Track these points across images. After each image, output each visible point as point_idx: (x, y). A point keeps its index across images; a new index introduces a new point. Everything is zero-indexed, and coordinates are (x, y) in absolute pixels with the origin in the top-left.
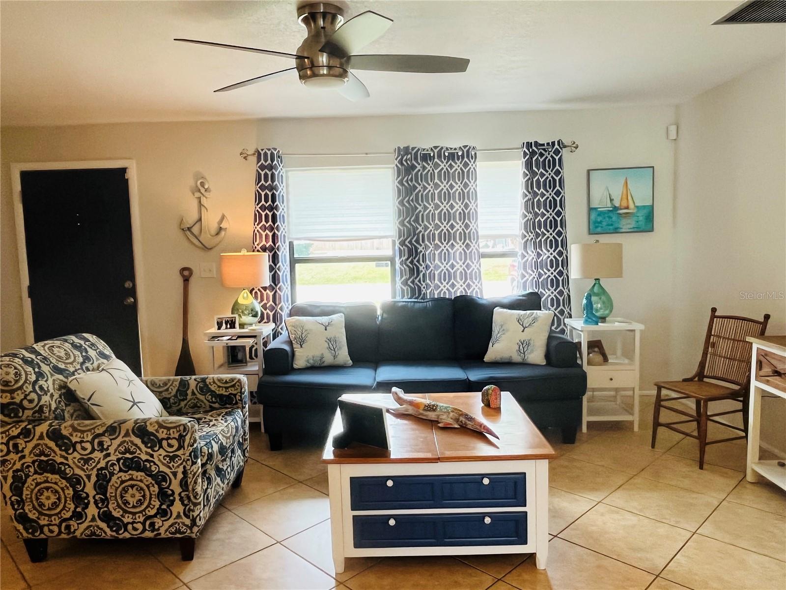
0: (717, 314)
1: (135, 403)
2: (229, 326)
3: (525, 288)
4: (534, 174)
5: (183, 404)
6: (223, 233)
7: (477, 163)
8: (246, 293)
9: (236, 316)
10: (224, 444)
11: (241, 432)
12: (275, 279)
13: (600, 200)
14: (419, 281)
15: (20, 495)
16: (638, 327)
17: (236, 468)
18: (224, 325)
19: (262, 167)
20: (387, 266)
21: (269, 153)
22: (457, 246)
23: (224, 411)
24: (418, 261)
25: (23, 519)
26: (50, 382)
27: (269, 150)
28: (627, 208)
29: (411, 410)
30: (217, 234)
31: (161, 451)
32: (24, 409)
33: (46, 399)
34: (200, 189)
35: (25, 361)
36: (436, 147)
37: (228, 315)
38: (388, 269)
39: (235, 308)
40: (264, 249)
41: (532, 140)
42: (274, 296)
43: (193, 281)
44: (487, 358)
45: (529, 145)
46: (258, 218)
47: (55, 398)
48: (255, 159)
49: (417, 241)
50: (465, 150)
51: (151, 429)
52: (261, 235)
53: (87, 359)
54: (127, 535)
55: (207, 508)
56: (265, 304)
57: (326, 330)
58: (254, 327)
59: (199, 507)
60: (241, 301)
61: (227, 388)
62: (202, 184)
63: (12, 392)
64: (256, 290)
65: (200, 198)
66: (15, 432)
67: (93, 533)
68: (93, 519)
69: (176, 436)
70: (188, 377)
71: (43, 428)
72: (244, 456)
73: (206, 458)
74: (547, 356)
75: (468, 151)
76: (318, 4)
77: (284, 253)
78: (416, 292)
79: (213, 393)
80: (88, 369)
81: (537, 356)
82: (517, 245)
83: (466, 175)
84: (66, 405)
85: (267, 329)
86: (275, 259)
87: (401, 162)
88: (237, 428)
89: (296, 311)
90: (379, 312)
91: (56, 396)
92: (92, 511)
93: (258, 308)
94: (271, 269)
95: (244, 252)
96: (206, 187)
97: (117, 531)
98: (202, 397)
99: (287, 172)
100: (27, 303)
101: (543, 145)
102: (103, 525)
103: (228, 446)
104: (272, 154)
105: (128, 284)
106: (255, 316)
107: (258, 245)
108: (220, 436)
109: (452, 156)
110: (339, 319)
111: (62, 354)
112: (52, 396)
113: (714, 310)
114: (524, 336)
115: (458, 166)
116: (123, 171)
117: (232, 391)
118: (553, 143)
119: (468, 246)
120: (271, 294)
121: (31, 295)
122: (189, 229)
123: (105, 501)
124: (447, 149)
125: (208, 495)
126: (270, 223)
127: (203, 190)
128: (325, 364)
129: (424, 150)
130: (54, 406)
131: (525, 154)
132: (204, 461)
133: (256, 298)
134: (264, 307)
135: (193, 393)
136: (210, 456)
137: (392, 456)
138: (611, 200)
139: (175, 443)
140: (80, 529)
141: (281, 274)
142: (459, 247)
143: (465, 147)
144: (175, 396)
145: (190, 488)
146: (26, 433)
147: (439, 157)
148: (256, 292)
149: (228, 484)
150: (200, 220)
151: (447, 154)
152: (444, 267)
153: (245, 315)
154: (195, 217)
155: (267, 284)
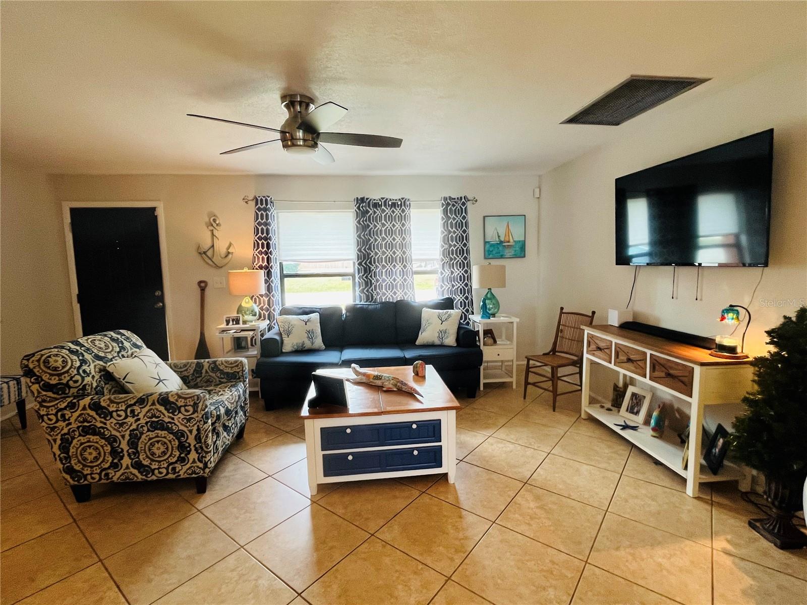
0: (564, 311)
1: (160, 381)
2: (234, 323)
3: (443, 295)
4: (449, 218)
5: (199, 380)
6: (230, 256)
7: (411, 210)
8: (247, 299)
9: (240, 315)
10: (229, 408)
11: (243, 399)
12: (269, 289)
13: (491, 236)
14: (372, 290)
15: (68, 453)
16: (516, 320)
17: (239, 425)
18: (231, 322)
19: (259, 209)
20: (349, 279)
21: (264, 199)
22: (398, 267)
23: (230, 384)
24: (371, 276)
25: (70, 470)
26: (92, 366)
27: (264, 197)
28: (509, 242)
29: (364, 379)
30: (226, 256)
31: (180, 415)
32: (70, 387)
33: (88, 380)
34: (213, 224)
35: (71, 351)
36: (383, 198)
37: (234, 315)
38: (351, 282)
39: (240, 310)
40: (261, 267)
41: (447, 196)
42: (269, 301)
43: (208, 291)
44: (417, 343)
45: (445, 199)
46: (256, 245)
47: (95, 379)
48: (253, 203)
49: (370, 263)
50: (403, 201)
51: (171, 399)
52: (259, 258)
53: (122, 348)
54: (154, 478)
55: (216, 455)
56: (263, 307)
57: (306, 324)
58: (253, 323)
59: (209, 454)
60: (244, 304)
61: (232, 367)
62: (214, 220)
63: (59, 375)
64: (255, 297)
65: (212, 231)
66: (63, 405)
67: (127, 478)
68: (127, 468)
69: (192, 403)
70: (202, 360)
71: (87, 401)
72: (245, 415)
73: (215, 418)
74: (457, 340)
75: (404, 202)
76: (295, 95)
77: (276, 270)
78: (370, 298)
79: (222, 372)
80: (123, 356)
81: (451, 340)
82: (438, 266)
83: (403, 218)
84: (106, 384)
85: (264, 324)
86: (269, 274)
87: (358, 208)
88: (239, 396)
89: (284, 312)
90: (344, 312)
91: (97, 377)
92: (126, 461)
93: (257, 310)
94: (266, 281)
95: (246, 270)
96: (217, 222)
97: (146, 476)
98: (213, 375)
99: (277, 213)
100: (77, 307)
101: (455, 199)
102: (135, 472)
103: (232, 409)
104: (266, 200)
105: (158, 293)
106: (255, 315)
107: (256, 265)
108: (226, 403)
109: (394, 205)
110: (315, 317)
111: (103, 345)
112: (93, 377)
113: (562, 309)
114: (443, 327)
115: (397, 211)
116: (154, 209)
117: (236, 369)
118: (461, 198)
119: (405, 266)
120: (266, 300)
121: (79, 301)
122: (205, 253)
123: (137, 453)
124: (390, 200)
125: (217, 446)
126: (265, 249)
127: (215, 225)
128: (306, 348)
129: (375, 200)
130: (95, 385)
131: (443, 205)
132: (213, 421)
133: (255, 303)
134: (262, 309)
135: (207, 372)
136: (218, 417)
137: (350, 412)
138: (499, 237)
139: (191, 409)
140: (116, 476)
141: (273, 286)
142: (399, 267)
143: (403, 199)
144: (193, 374)
145: (203, 441)
146: (72, 406)
147: (385, 205)
148: (255, 299)
149: (233, 436)
150: (213, 246)
151: (390, 203)
153: (247, 315)
154: (209, 244)
155: (263, 292)
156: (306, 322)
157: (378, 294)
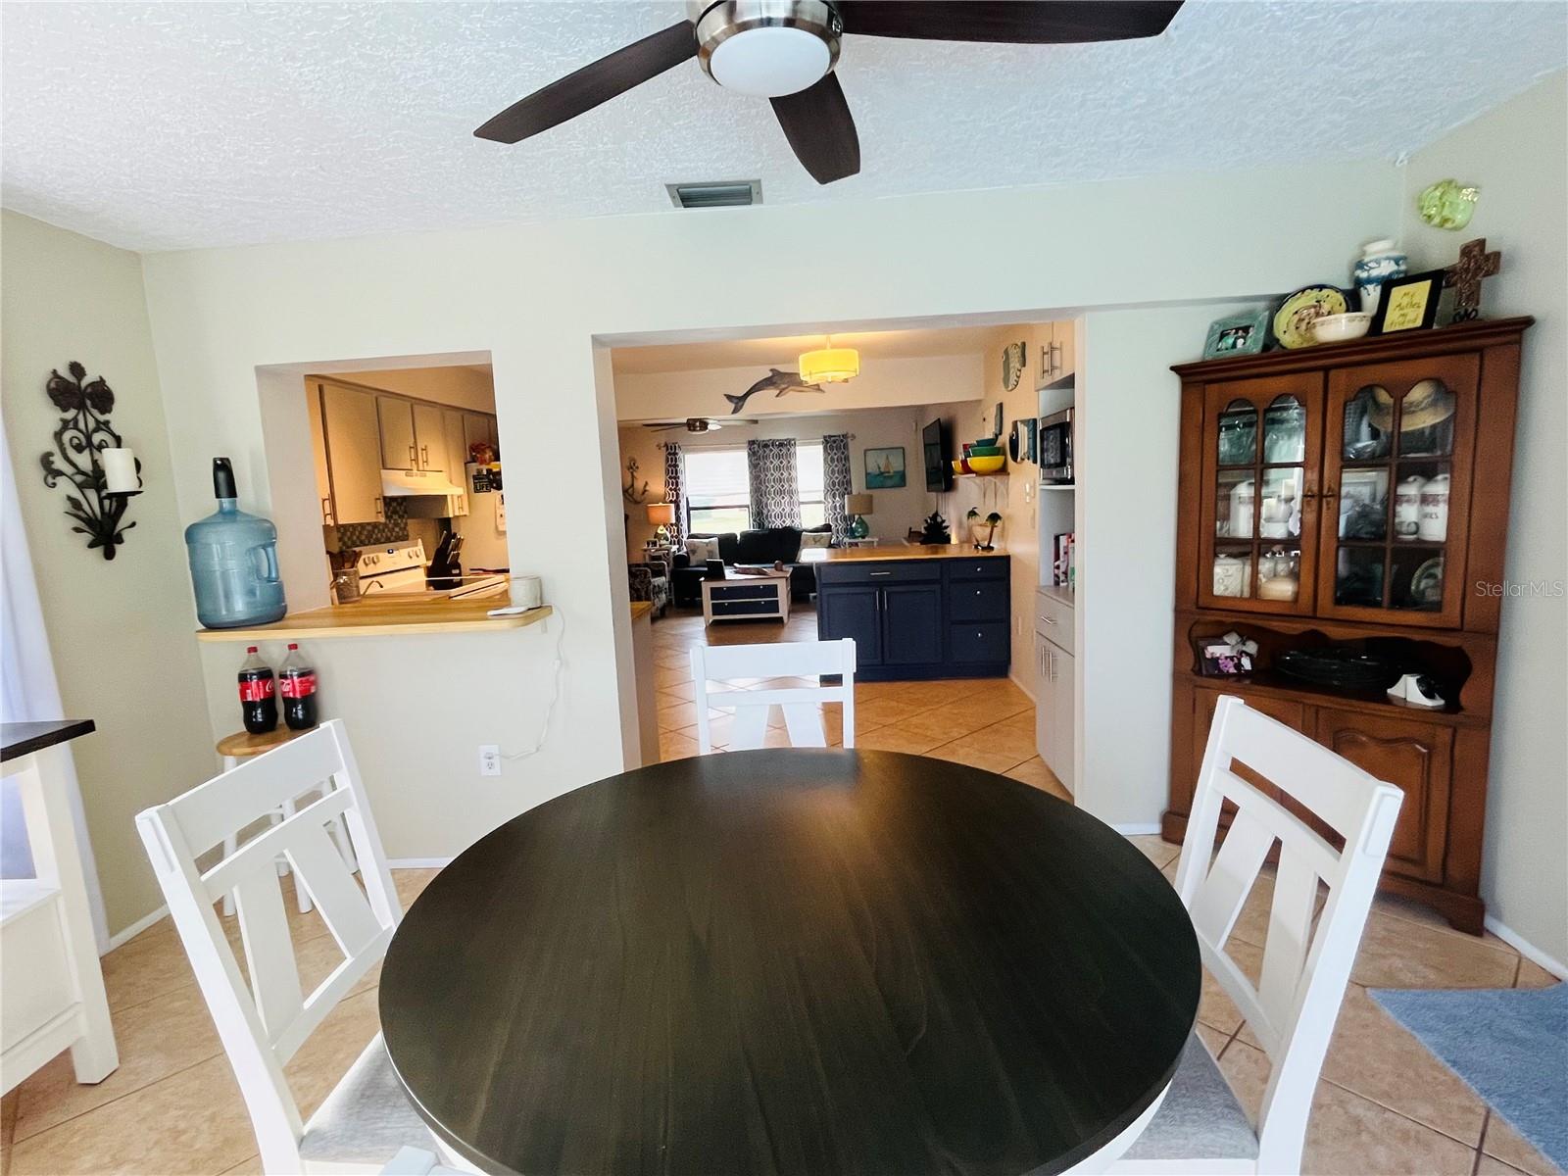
2: (653, 545)
3: (823, 521)
4: (830, 454)
6: (647, 493)
7: (795, 448)
8: (661, 527)
9: (657, 540)
13: (872, 469)
14: (763, 519)
18: (650, 544)
19: (669, 454)
20: (744, 510)
21: (673, 445)
22: (786, 498)
24: (762, 507)
28: (890, 473)
30: (643, 493)
36: (772, 440)
37: (652, 540)
38: (746, 512)
39: (657, 535)
40: (671, 502)
41: (828, 434)
42: (678, 528)
43: (630, 524)
45: (825, 437)
46: (667, 484)
48: (665, 449)
49: (761, 495)
52: (669, 494)
56: (673, 533)
57: (707, 546)
58: (667, 545)
60: (659, 532)
64: (667, 525)
75: (790, 442)
77: (683, 504)
78: (761, 525)
83: (790, 456)
85: (675, 548)
86: (678, 508)
87: (751, 449)
89: (691, 537)
90: (739, 538)
93: (669, 536)
94: (676, 513)
96: (636, 466)
99: (684, 455)
101: (834, 436)
106: (668, 540)
107: (668, 499)
109: (781, 445)
110: (715, 539)
115: (784, 450)
118: (841, 435)
119: (792, 498)
122: (626, 491)
124: (778, 440)
126: (675, 486)
127: (634, 468)
129: (764, 441)
131: (824, 442)
133: (668, 530)
134: (672, 536)
137: (727, 579)
138: (879, 468)
141: (681, 516)
143: (788, 439)
147: (773, 445)
150: (633, 485)
151: (777, 443)
152: (778, 510)
153: (662, 539)
154: (630, 483)
155: (673, 522)
156: (707, 544)
157: (769, 522)
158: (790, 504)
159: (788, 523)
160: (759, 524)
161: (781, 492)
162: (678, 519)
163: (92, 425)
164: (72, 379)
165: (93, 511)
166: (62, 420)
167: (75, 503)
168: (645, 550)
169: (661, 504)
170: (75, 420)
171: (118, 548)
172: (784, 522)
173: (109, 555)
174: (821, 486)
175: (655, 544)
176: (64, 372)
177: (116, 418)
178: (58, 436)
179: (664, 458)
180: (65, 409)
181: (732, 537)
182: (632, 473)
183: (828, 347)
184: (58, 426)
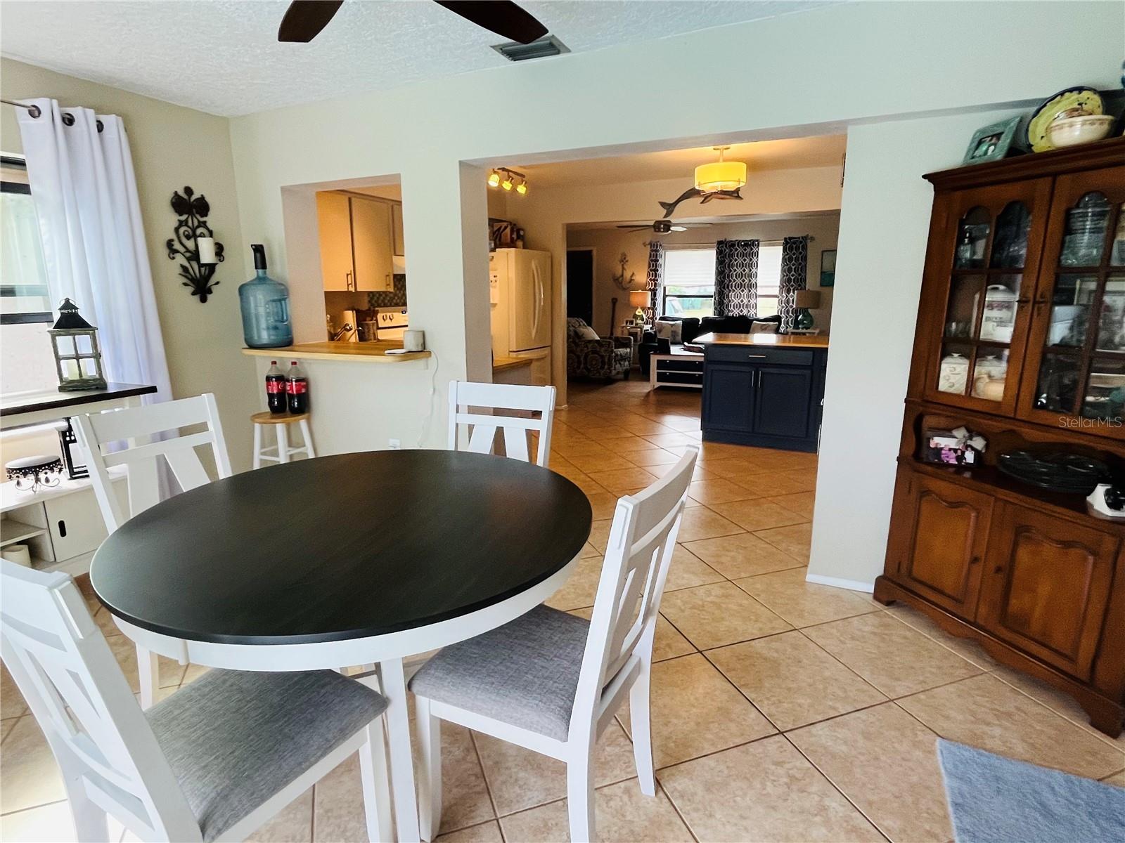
3: (774, 315)
4: (787, 254)
6: (632, 282)
7: (760, 248)
8: (639, 310)
9: (634, 319)
10: (622, 355)
11: (629, 355)
14: (723, 308)
16: (817, 331)
17: (626, 367)
18: (629, 323)
19: (652, 251)
21: (655, 244)
24: (724, 298)
26: (571, 329)
30: (630, 282)
31: (603, 348)
34: (624, 260)
36: (738, 240)
37: (631, 319)
39: (635, 317)
40: (650, 290)
41: (788, 236)
42: (654, 311)
43: (618, 305)
46: (649, 275)
48: (649, 246)
49: (724, 288)
51: (600, 342)
52: (649, 283)
56: (649, 315)
57: (672, 327)
58: (642, 325)
60: (637, 313)
61: (625, 340)
62: (625, 258)
64: (645, 308)
70: (611, 334)
71: (571, 340)
75: (754, 242)
77: (660, 292)
80: (581, 328)
83: (753, 255)
85: (648, 326)
86: (654, 295)
87: (719, 248)
88: (627, 353)
89: (663, 319)
90: (700, 323)
93: (645, 317)
94: (652, 299)
96: (627, 259)
99: (665, 252)
101: (795, 238)
103: (624, 357)
104: (657, 245)
106: (643, 320)
107: (647, 288)
108: (621, 352)
109: (745, 245)
110: (680, 323)
111: (574, 322)
115: (749, 249)
116: (591, 252)
117: (627, 341)
118: (802, 237)
119: (750, 291)
120: (652, 311)
122: (617, 279)
124: (744, 241)
126: (654, 277)
129: (731, 241)
131: (784, 243)
133: (644, 312)
141: (657, 302)
142: (746, 291)
143: (753, 240)
147: (738, 246)
148: (644, 310)
149: (623, 370)
150: (622, 276)
151: (742, 244)
152: (737, 301)
153: (638, 319)
154: (620, 272)
155: (649, 306)
156: (672, 325)
157: (729, 311)
158: (749, 296)
159: (745, 312)
160: (720, 312)
161: (741, 286)
162: (654, 304)
163: (196, 223)
164: (185, 197)
165: (195, 273)
166: (179, 220)
167: (185, 269)
168: (624, 327)
169: (640, 291)
170: (186, 221)
171: (210, 297)
172: (742, 311)
173: (203, 300)
174: (778, 283)
175: (632, 322)
176: (181, 193)
177: (210, 220)
178: (177, 230)
179: (649, 254)
180: (181, 215)
181: (696, 320)
182: (623, 265)
183: (721, 160)
184: (176, 224)
